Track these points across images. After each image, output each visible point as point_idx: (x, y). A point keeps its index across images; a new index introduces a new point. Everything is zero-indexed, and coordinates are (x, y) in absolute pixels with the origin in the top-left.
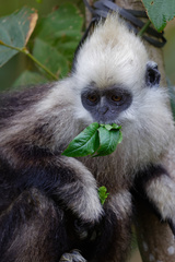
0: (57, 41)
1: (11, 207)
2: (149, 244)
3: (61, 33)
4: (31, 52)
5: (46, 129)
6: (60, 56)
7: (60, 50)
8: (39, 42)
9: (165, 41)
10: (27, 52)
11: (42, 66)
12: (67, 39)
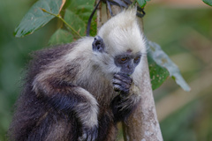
0: (79, 11)
1: (46, 114)
2: (130, 136)
3: (82, 7)
4: (63, 17)
5: (72, 72)
6: (80, 20)
7: (80, 17)
8: (68, 12)
9: (144, 13)
10: (60, 17)
11: (70, 26)
12: (85, 10)
